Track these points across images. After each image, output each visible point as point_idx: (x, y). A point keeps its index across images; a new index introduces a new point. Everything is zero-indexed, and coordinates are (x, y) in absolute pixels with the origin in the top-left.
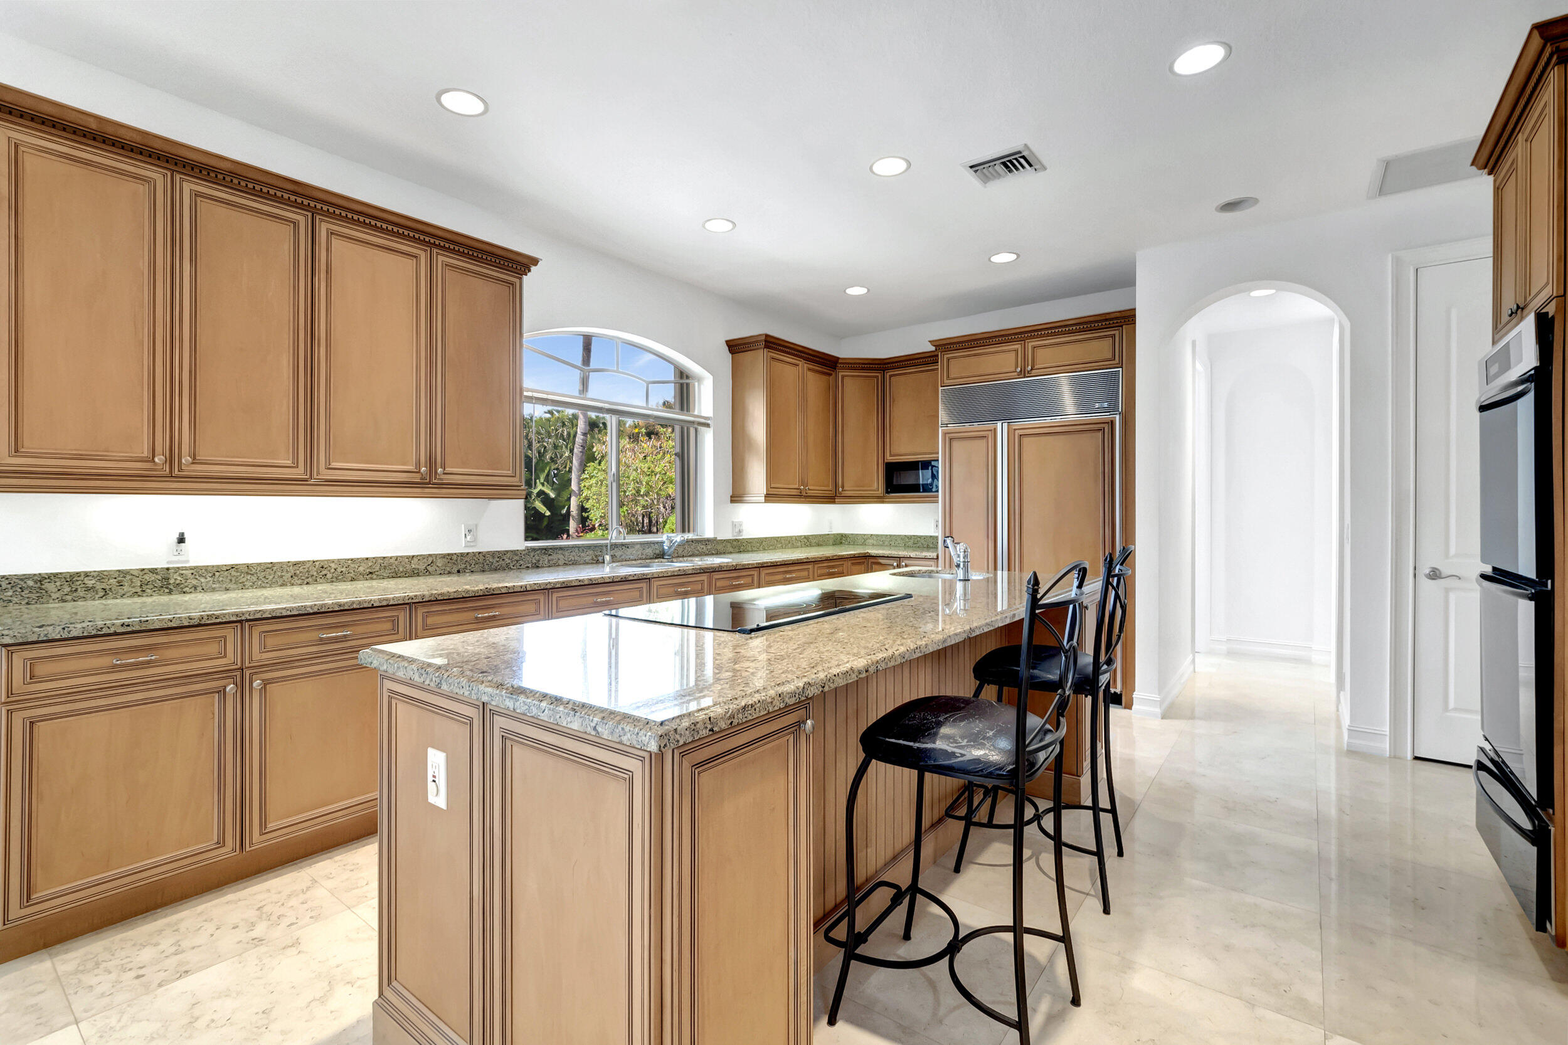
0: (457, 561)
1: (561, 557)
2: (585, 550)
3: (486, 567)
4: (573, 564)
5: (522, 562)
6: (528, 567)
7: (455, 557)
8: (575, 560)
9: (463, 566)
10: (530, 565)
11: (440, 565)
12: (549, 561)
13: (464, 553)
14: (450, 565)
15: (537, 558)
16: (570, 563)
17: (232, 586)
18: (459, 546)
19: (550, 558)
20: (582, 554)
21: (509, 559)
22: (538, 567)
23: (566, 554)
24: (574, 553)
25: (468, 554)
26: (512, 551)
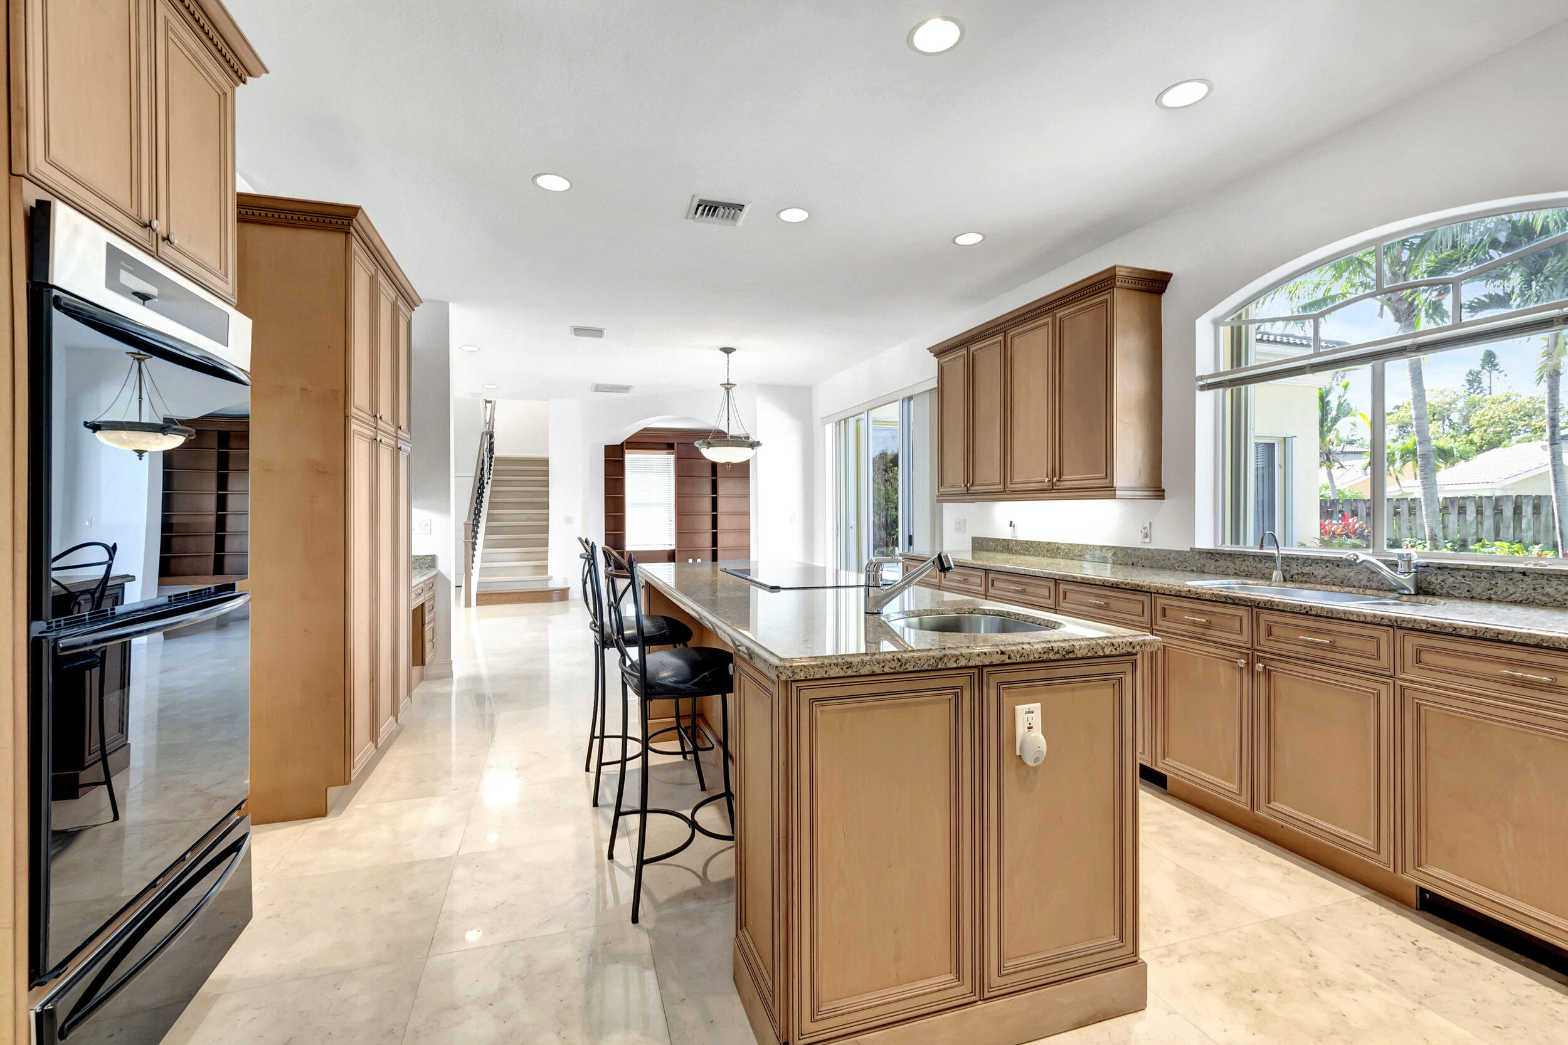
0: (1131, 554)
1: (1231, 564)
2: (1264, 561)
3: (1154, 564)
4: (1246, 575)
5: (1187, 565)
6: (1193, 571)
7: (1130, 551)
8: (1248, 571)
9: (1136, 560)
10: (1195, 569)
11: (1120, 556)
12: (1216, 567)
13: (1136, 548)
14: (1126, 557)
15: (1202, 562)
16: (1243, 574)
17: (1027, 553)
18: (1135, 541)
19: (1217, 563)
20: (1259, 566)
21: (1174, 559)
22: (1203, 572)
23: (1238, 562)
24: (1247, 563)
25: (1139, 549)
26: (1177, 551)
